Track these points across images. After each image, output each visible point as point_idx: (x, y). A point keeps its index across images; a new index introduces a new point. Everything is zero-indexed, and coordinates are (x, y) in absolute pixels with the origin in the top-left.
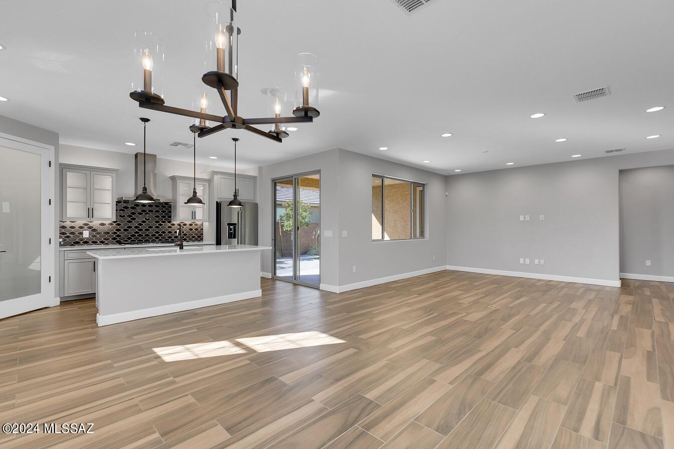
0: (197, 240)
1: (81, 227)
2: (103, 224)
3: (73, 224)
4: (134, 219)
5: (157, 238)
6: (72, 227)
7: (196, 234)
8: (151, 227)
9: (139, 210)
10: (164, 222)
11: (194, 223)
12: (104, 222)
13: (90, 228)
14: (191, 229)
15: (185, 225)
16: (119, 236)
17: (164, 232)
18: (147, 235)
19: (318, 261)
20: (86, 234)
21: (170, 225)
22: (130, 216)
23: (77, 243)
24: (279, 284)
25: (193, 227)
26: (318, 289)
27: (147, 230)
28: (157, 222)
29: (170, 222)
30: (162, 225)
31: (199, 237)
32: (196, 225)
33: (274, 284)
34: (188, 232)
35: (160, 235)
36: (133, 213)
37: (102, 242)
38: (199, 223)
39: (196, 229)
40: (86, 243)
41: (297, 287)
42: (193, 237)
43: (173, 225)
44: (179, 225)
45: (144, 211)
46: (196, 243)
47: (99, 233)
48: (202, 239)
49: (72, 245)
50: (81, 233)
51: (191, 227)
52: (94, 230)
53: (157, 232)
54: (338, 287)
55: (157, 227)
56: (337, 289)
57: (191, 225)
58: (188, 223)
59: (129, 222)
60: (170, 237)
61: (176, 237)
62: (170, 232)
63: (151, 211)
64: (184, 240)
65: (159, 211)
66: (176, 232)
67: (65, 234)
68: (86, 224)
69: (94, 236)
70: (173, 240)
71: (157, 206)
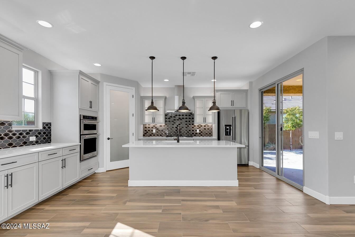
0: (208, 136)
1: (152, 128)
2: (161, 126)
3: (149, 126)
4: (175, 123)
5: (186, 134)
6: (149, 128)
7: (208, 132)
8: (183, 127)
9: (177, 117)
10: (190, 124)
11: (207, 125)
12: (161, 125)
13: (156, 128)
14: (205, 129)
15: (201, 126)
17: (190, 131)
19: (302, 155)
20: (154, 131)
21: (193, 126)
22: (173, 121)
23: (151, 135)
24: (266, 176)
25: (206, 127)
26: (302, 191)
28: (186, 124)
29: (193, 124)
30: (189, 126)
31: (210, 134)
32: (208, 126)
33: (261, 175)
34: (203, 131)
35: (188, 132)
36: (175, 120)
37: (161, 135)
38: (210, 125)
39: (208, 129)
40: (154, 135)
41: (281, 183)
42: (207, 134)
43: (195, 126)
44: (198, 126)
45: (180, 118)
46: (208, 138)
47: (159, 131)
48: (212, 135)
49: (149, 136)
50: (152, 131)
51: (205, 127)
52: (157, 129)
53: (186, 130)
54: (327, 196)
55: (186, 128)
56: (327, 200)
57: (205, 126)
58: (203, 125)
59: (173, 125)
60: (193, 134)
61: (196, 133)
62: (193, 131)
63: (183, 118)
64: (201, 135)
65: (187, 118)
66: (196, 131)
67: (146, 131)
68: (154, 126)
69: (157, 132)
70: (195, 135)
71: (186, 115)
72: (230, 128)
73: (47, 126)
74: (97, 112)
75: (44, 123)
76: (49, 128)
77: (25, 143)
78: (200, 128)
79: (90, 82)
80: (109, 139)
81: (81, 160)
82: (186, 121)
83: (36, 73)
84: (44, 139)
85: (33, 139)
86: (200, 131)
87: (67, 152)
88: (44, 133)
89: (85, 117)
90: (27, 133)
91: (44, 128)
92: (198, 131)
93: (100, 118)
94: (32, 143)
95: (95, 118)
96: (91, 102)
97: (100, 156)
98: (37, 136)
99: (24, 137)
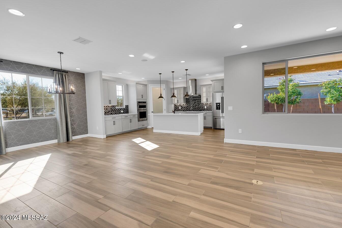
1: (179, 106)
2: (183, 105)
5: (198, 109)
6: (177, 106)
8: (196, 105)
13: (181, 106)
16: (187, 108)
17: (200, 107)
18: (195, 108)
20: (180, 108)
27: (195, 106)
28: (198, 103)
35: (199, 108)
37: (184, 110)
40: (180, 110)
43: (203, 104)
44: (206, 104)
45: (194, 99)
49: (177, 111)
50: (179, 108)
52: (182, 107)
53: (198, 107)
55: (198, 105)
57: (210, 104)
60: (202, 109)
61: (205, 109)
62: (202, 107)
63: (196, 99)
64: (208, 110)
65: (198, 99)
66: (204, 107)
67: (175, 108)
68: (180, 105)
69: (182, 108)
70: (203, 110)
71: (196, 97)
72: (220, 105)
73: (127, 107)
74: (146, 99)
75: (126, 106)
76: (128, 107)
77: (120, 113)
78: (207, 105)
79: (142, 86)
80: (152, 112)
81: (139, 121)
82: (198, 101)
83: (122, 86)
84: (126, 111)
85: (122, 111)
86: (207, 107)
87: (132, 117)
88: (126, 109)
89: (139, 102)
90: (120, 109)
91: (126, 107)
92: (205, 107)
93: (148, 102)
94: (122, 113)
95: (145, 102)
96: (142, 95)
97: (149, 120)
98: (123, 111)
99: (119, 111)
